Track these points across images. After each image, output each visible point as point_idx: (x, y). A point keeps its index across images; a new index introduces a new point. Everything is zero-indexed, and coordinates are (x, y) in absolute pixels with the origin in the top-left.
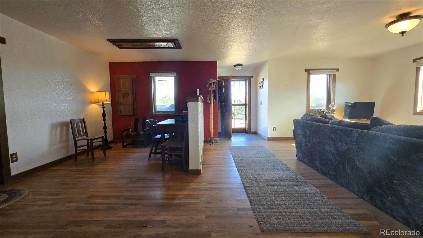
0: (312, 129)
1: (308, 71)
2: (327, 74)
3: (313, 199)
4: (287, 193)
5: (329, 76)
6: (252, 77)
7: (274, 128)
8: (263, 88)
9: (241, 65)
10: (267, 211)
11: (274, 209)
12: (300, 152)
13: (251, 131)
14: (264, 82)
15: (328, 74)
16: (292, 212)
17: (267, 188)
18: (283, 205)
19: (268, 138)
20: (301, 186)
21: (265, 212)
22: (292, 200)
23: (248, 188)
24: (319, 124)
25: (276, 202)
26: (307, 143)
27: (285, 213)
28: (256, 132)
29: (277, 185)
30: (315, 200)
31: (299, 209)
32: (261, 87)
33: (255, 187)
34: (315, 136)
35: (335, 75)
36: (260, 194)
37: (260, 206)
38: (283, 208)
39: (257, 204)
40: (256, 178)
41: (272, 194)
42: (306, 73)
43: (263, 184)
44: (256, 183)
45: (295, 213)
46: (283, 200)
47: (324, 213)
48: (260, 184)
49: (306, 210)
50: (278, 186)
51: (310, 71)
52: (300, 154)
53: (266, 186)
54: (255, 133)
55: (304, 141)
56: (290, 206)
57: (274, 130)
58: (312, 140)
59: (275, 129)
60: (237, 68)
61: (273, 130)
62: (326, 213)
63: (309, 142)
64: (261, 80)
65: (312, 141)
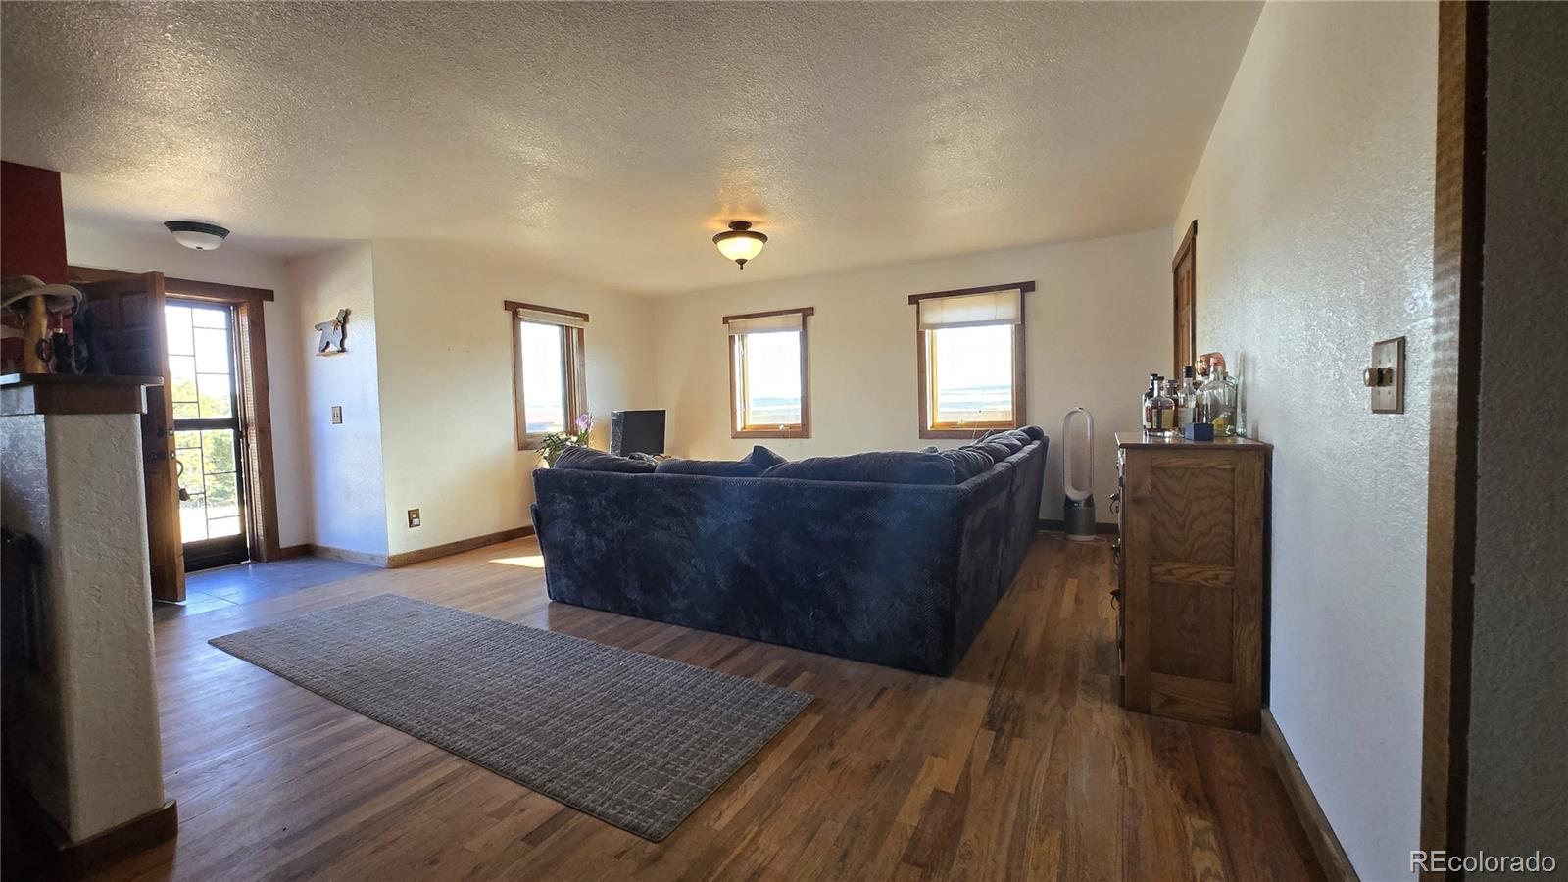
0: (612, 493)
1: (514, 308)
2: (559, 326)
3: (687, 687)
4: (616, 705)
5: (566, 331)
6: (269, 295)
7: (414, 516)
8: (343, 350)
9: (219, 231)
10: (620, 783)
11: (631, 766)
12: (567, 576)
13: (281, 547)
14: (347, 326)
15: (563, 326)
16: (675, 744)
17: (556, 722)
18: (640, 739)
19: (389, 558)
20: (632, 671)
21: (618, 789)
22: (647, 717)
23: (495, 758)
24: (634, 475)
25: (618, 746)
26: (591, 540)
27: (665, 757)
28: (305, 545)
29: (575, 699)
30: (692, 688)
31: (681, 728)
32: (333, 348)
33: (514, 739)
34: (620, 513)
35: (581, 332)
36: (552, 752)
37: (585, 783)
38: (648, 749)
39: (573, 784)
40: (488, 711)
41: (584, 729)
42: (508, 315)
43: (528, 716)
44: (503, 727)
45: (682, 743)
46: (629, 729)
47: (731, 705)
48: (518, 723)
49: (696, 721)
50: (580, 699)
51: (521, 309)
52: (564, 582)
53: (544, 719)
54: (307, 551)
55: (581, 536)
56: (658, 733)
57: (415, 522)
58: (613, 525)
59: (418, 517)
60: (189, 241)
61: (411, 522)
62: (735, 703)
63: (600, 534)
64: (330, 314)
65: (611, 531)
